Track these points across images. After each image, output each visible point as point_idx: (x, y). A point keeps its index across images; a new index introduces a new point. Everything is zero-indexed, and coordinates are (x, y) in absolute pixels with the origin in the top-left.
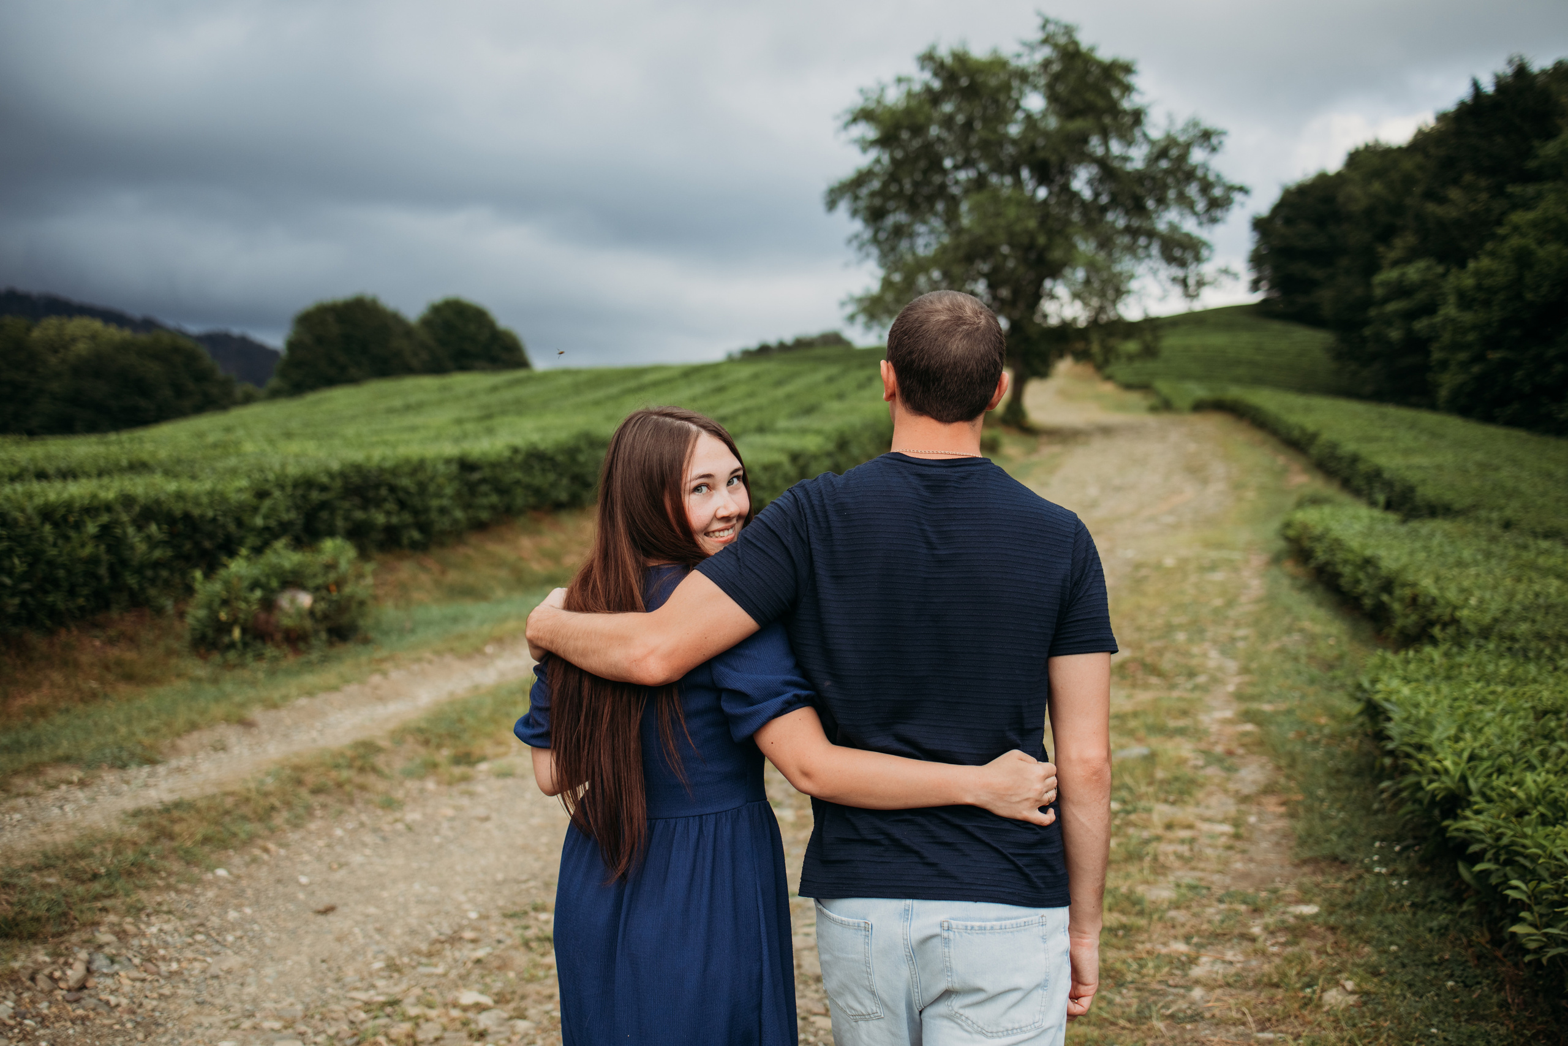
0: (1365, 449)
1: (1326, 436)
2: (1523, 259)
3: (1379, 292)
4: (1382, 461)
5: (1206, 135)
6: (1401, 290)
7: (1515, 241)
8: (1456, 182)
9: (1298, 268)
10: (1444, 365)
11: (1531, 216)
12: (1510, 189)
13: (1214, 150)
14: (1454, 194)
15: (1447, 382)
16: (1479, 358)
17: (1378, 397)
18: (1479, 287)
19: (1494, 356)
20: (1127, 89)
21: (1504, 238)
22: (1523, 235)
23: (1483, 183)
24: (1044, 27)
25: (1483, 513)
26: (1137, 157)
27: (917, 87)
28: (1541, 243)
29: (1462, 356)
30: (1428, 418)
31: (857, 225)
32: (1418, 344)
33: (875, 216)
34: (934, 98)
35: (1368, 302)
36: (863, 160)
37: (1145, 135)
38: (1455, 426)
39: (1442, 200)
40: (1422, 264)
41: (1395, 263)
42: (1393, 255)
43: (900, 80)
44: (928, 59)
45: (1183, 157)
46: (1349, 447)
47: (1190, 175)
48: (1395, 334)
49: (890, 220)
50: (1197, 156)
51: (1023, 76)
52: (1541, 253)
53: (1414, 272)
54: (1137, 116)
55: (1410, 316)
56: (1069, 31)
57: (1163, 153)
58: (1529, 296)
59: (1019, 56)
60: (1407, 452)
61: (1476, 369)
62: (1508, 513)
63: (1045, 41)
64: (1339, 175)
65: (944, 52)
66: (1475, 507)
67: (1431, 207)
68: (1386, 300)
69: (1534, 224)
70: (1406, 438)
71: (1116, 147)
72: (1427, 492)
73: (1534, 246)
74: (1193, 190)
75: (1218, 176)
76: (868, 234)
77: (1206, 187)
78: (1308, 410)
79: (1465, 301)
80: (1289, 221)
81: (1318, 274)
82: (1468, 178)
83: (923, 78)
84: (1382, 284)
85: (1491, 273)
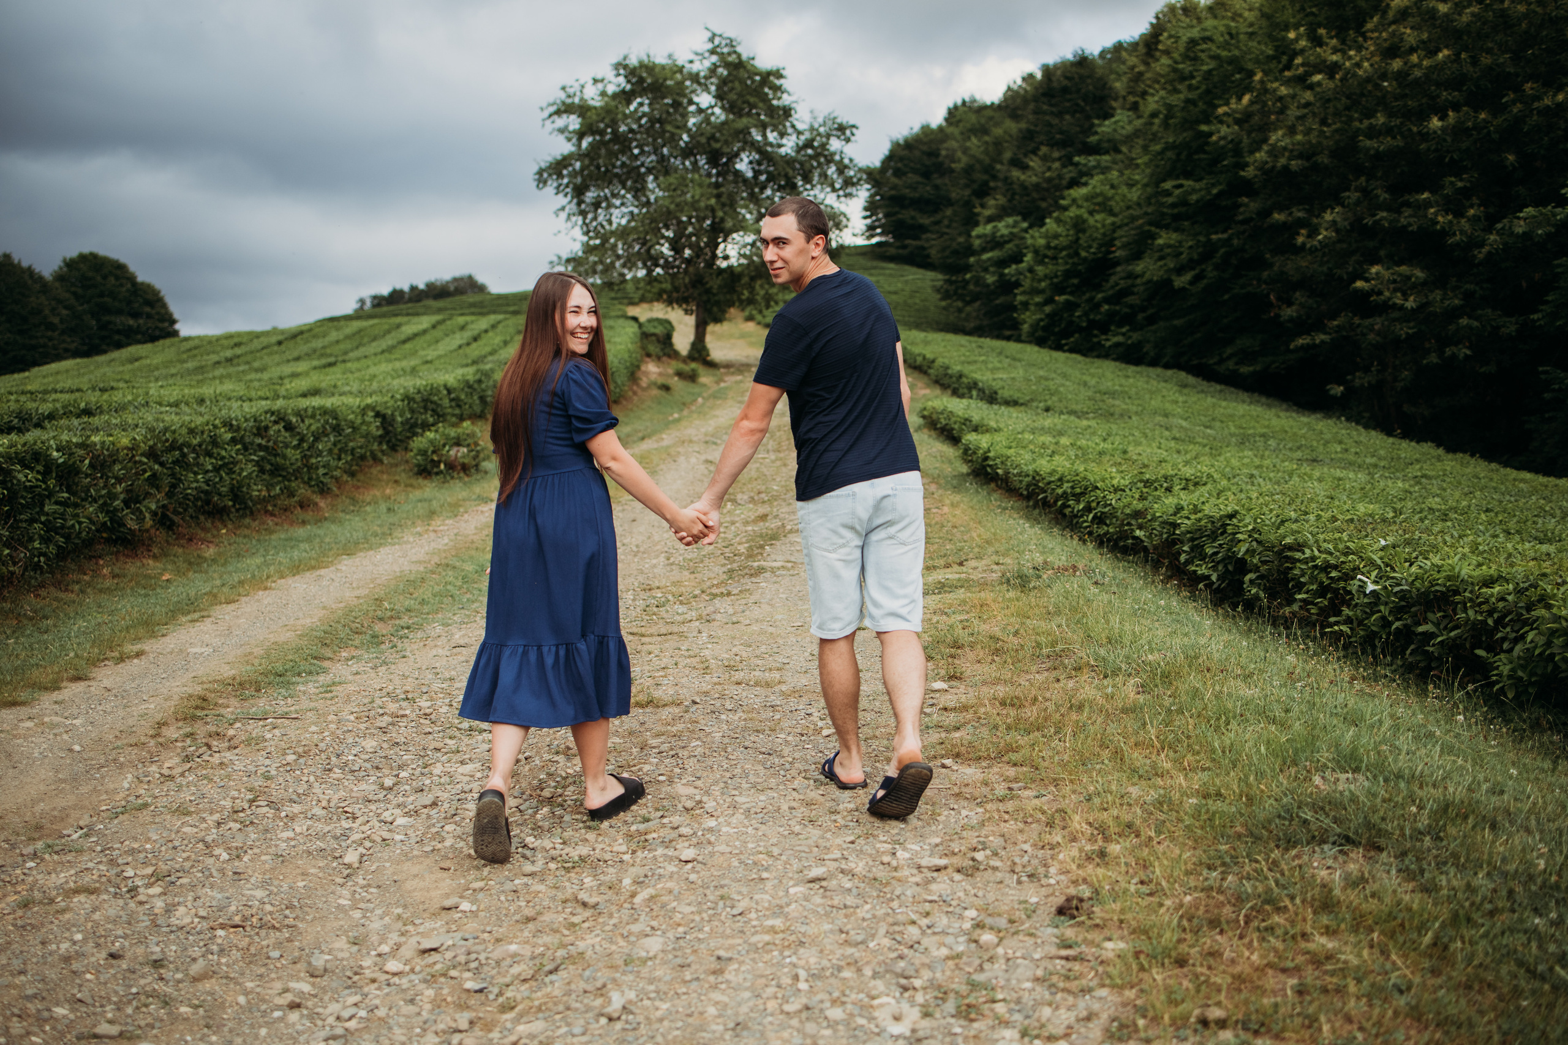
0: (967, 369)
1: (940, 361)
2: (1079, 225)
3: (977, 243)
4: (977, 376)
5: (842, 128)
6: (994, 242)
7: (1073, 212)
8: (1034, 152)
9: (907, 215)
10: (1025, 305)
11: (1084, 191)
12: (1076, 159)
13: (848, 140)
14: (1034, 163)
15: (1028, 319)
16: (1049, 301)
17: (978, 331)
18: (1048, 247)
19: (1060, 299)
20: (777, 89)
21: (1065, 209)
22: (1079, 207)
23: (1056, 154)
24: (711, 40)
25: (1035, 404)
26: (788, 146)
27: (611, 89)
28: (1091, 213)
29: (1038, 299)
30: (1013, 347)
31: (562, 200)
32: (1008, 286)
33: (579, 192)
34: (625, 97)
35: (969, 251)
36: (565, 147)
37: (793, 126)
38: (1032, 352)
39: (1024, 167)
40: (1010, 220)
41: (990, 220)
42: (987, 212)
43: (596, 81)
44: (620, 66)
45: (823, 146)
46: (957, 368)
47: (830, 160)
48: (990, 279)
49: (590, 195)
50: (835, 144)
51: (695, 78)
52: (1091, 221)
53: (1003, 227)
54: (787, 112)
55: (1002, 263)
56: (731, 43)
57: (809, 144)
58: (1083, 254)
59: (691, 62)
60: (994, 370)
61: (1048, 309)
62: (1049, 403)
63: (713, 52)
64: (940, 129)
65: (633, 61)
66: (1032, 400)
67: (1016, 173)
68: (984, 250)
69: (1087, 198)
70: (994, 362)
71: (772, 136)
72: (1005, 393)
73: (1086, 216)
74: (832, 170)
75: (851, 160)
76: (573, 207)
77: (842, 169)
78: (926, 343)
79: (1040, 257)
80: (898, 173)
81: (925, 221)
82: (1044, 149)
83: (616, 83)
84: (978, 237)
85: (1056, 236)
